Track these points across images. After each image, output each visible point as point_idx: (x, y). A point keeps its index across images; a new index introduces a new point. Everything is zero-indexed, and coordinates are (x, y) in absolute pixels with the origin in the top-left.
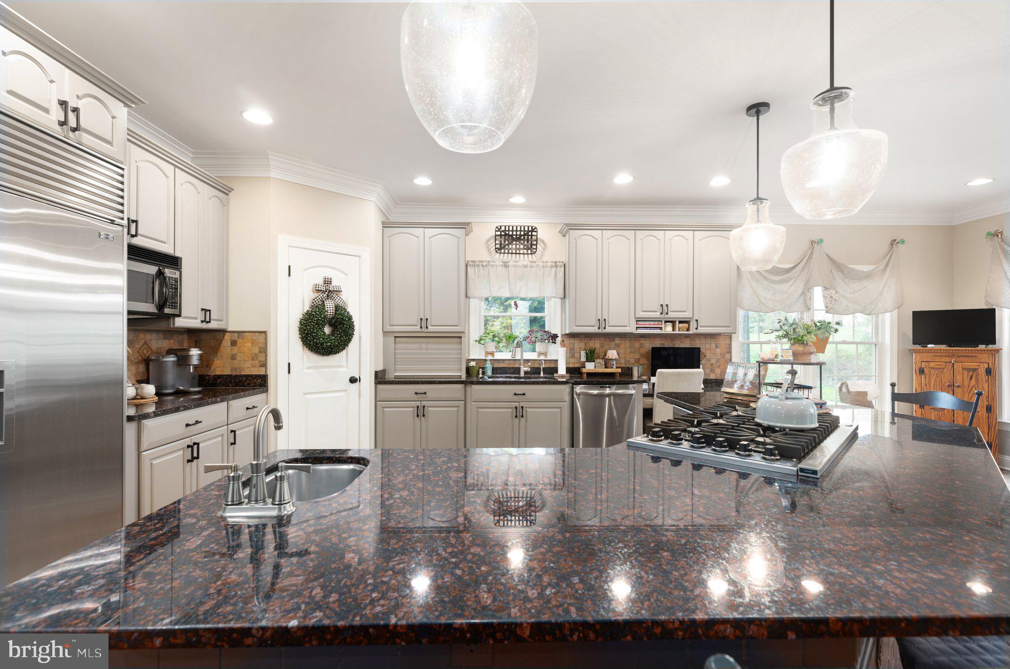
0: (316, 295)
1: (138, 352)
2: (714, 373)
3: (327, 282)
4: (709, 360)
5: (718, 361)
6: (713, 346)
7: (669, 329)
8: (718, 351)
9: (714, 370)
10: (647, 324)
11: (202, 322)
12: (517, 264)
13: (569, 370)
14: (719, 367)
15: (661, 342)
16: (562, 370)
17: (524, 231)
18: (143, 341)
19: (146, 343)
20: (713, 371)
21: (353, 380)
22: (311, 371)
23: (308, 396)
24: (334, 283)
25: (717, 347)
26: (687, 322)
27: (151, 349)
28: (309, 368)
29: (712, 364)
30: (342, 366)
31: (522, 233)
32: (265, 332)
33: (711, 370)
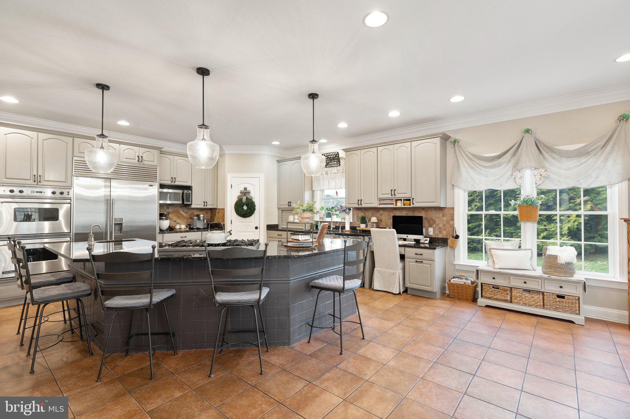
0: (240, 194)
1: (189, 215)
2: (442, 234)
3: (245, 189)
4: (438, 225)
5: (444, 225)
6: (441, 215)
7: (399, 204)
8: (444, 218)
9: (442, 232)
10: (385, 202)
11: (204, 206)
12: (331, 172)
13: (351, 228)
14: (445, 230)
15: (407, 213)
16: (348, 228)
17: (335, 155)
18: (191, 212)
19: (192, 213)
20: (440, 232)
21: (256, 228)
22: (240, 223)
23: (239, 233)
24: (248, 189)
25: (443, 216)
26: (409, 200)
27: (194, 214)
28: (239, 222)
29: (440, 228)
30: (252, 222)
31: (334, 156)
32: (224, 209)
33: (439, 232)
